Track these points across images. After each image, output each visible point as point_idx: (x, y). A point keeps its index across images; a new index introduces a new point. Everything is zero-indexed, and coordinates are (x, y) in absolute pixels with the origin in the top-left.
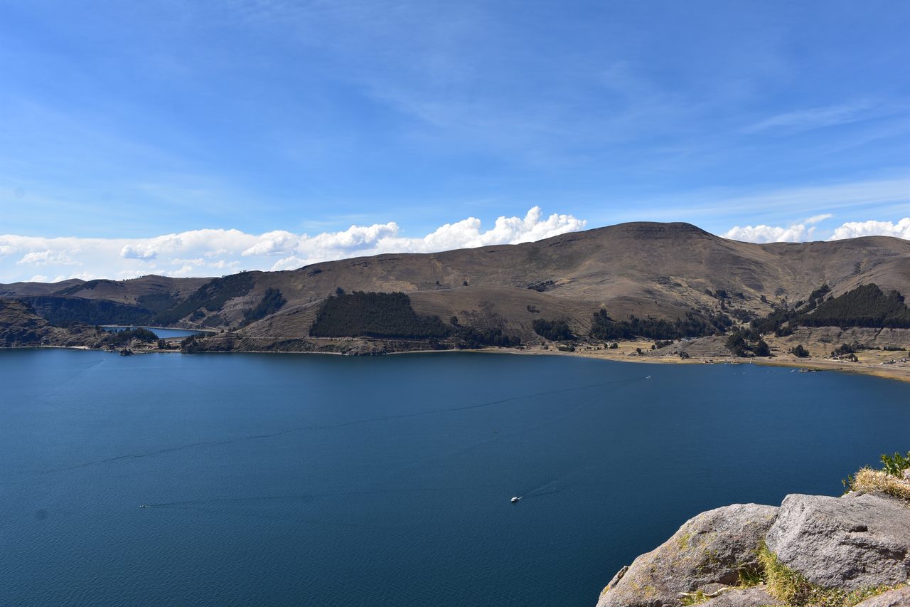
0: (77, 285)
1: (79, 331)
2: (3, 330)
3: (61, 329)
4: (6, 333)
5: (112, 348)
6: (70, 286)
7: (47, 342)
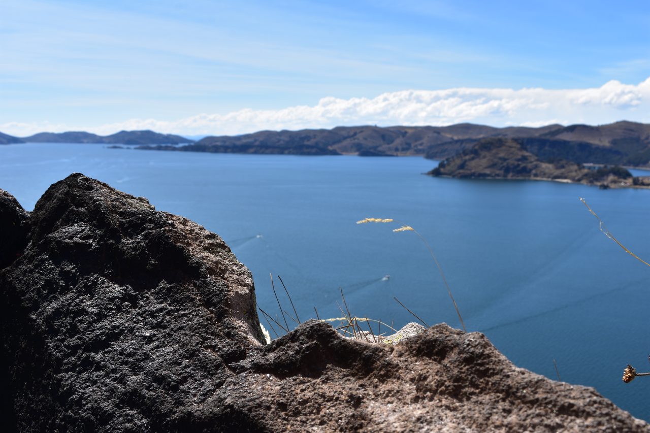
0: (557, 130)
1: (563, 167)
2: (502, 163)
3: (547, 165)
4: (504, 166)
5: (591, 182)
6: (553, 130)
7: (536, 175)
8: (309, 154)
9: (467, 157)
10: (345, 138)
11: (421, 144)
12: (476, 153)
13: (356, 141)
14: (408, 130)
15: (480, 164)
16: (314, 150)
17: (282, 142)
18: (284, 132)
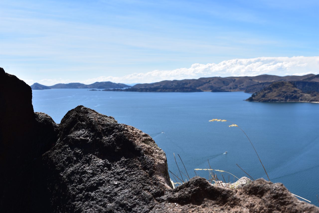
0: (312, 77)
1: (315, 95)
2: (284, 94)
3: (307, 95)
4: (285, 96)
6: (310, 77)
7: (301, 100)
8: (187, 91)
9: (266, 92)
10: (205, 83)
11: (243, 86)
12: (270, 89)
13: (210, 84)
14: (236, 79)
15: (273, 95)
16: (189, 90)
17: (174, 86)
18: (175, 81)
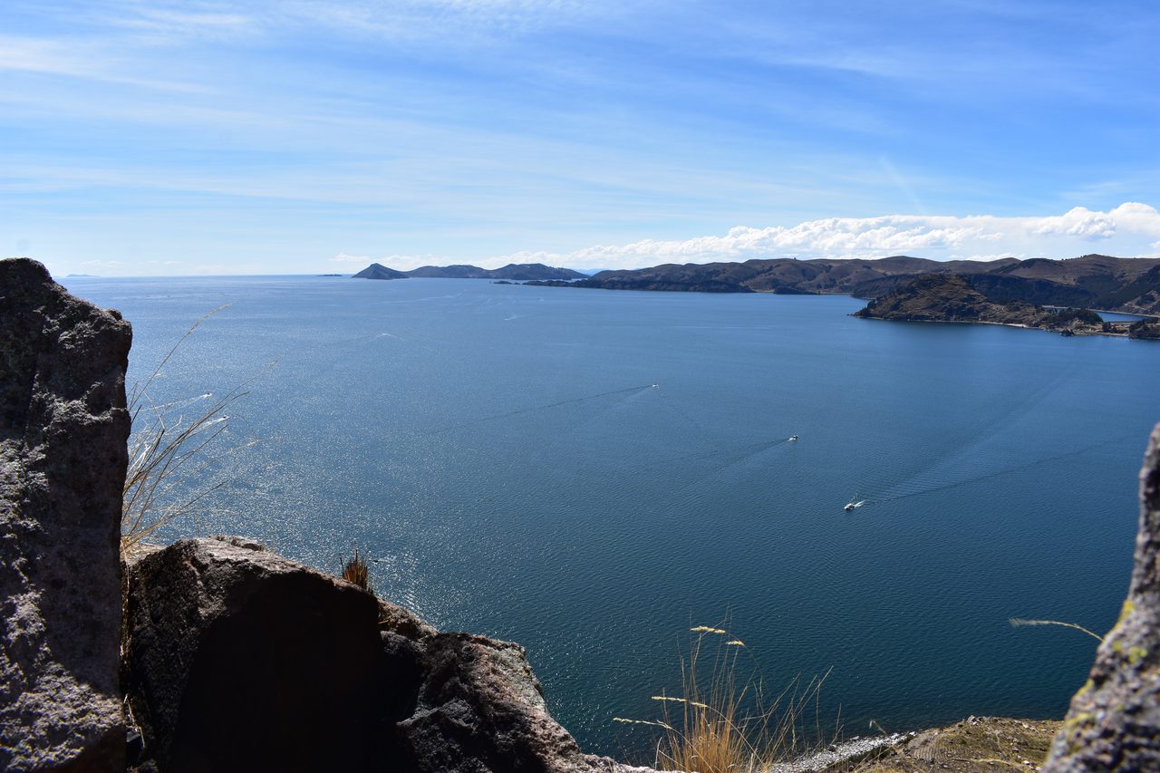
0: (1012, 264)
1: (1018, 309)
2: (943, 304)
3: (999, 306)
4: (946, 307)
5: (1052, 327)
6: (1006, 265)
7: (984, 318)
8: (717, 291)
9: (902, 296)
10: (759, 273)
11: (848, 281)
12: (912, 292)
13: (772, 276)
14: (832, 264)
15: (916, 305)
16: (723, 287)
17: (687, 277)
18: (690, 266)
